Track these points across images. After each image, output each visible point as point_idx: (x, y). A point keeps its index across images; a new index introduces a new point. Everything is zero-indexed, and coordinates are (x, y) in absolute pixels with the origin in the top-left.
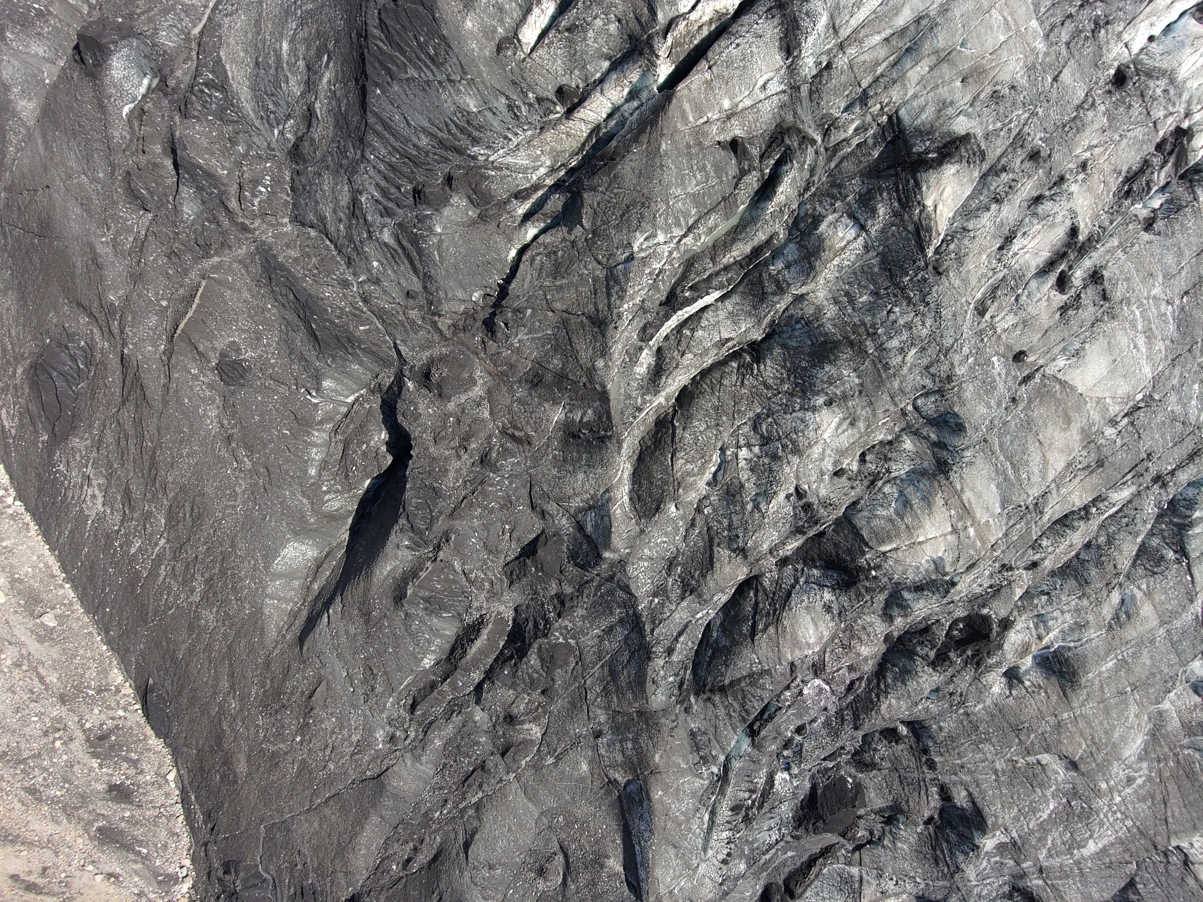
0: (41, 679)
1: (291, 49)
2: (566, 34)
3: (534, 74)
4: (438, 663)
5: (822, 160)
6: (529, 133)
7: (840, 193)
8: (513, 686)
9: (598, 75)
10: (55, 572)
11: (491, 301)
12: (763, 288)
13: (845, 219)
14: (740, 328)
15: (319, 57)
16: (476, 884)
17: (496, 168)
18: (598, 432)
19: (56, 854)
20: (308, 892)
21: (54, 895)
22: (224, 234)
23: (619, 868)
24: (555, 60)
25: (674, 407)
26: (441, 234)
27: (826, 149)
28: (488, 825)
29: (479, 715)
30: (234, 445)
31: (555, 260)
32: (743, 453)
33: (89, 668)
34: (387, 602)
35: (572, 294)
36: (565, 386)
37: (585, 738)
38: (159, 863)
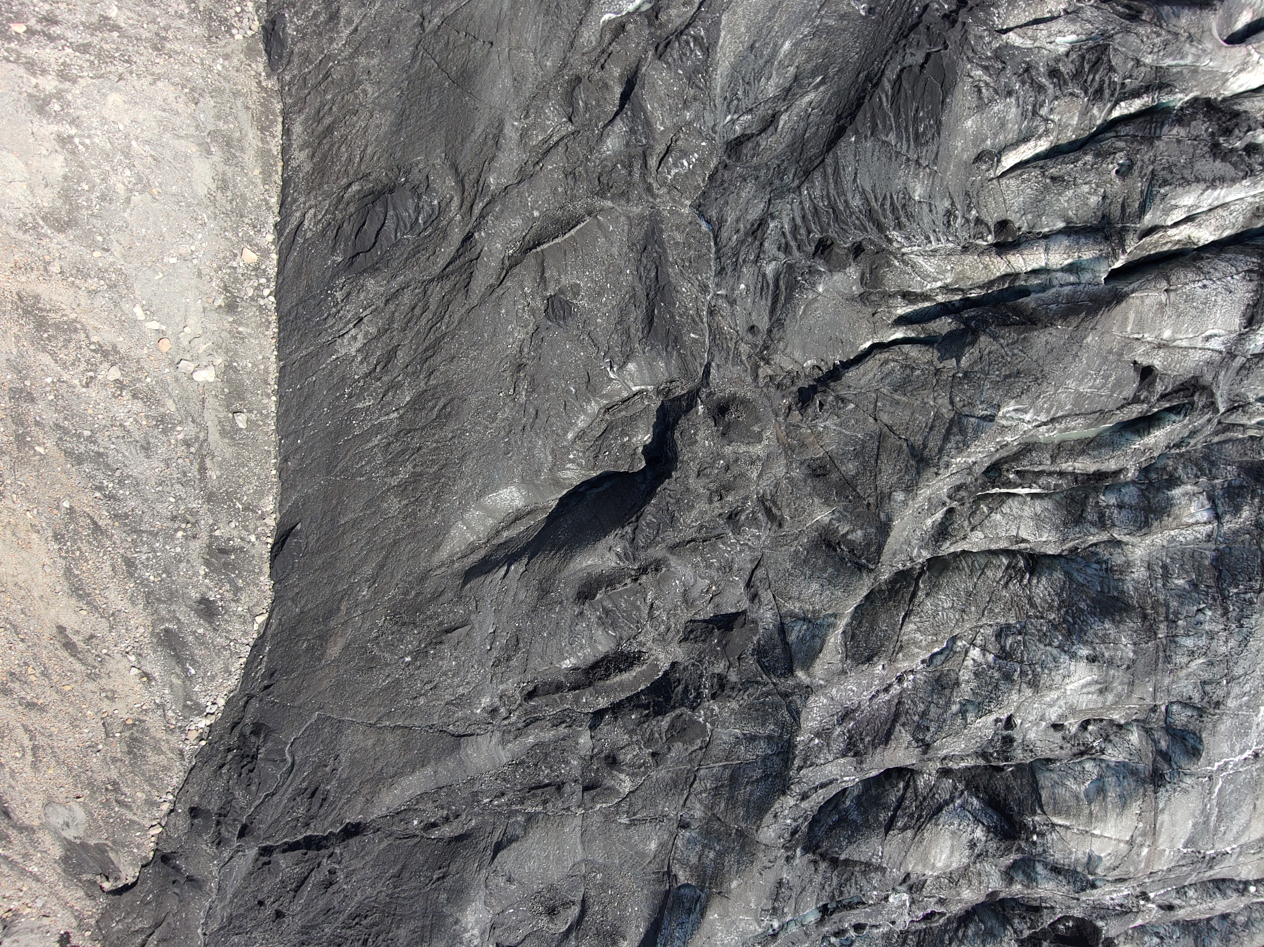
0: (203, 469)
1: (790, 51)
2: (1048, 181)
3: (990, 196)
4: (575, 669)
5: (1209, 429)
6: (951, 245)
7: (1210, 471)
8: (631, 732)
9: (1047, 230)
10: (270, 380)
11: (817, 374)
12: (1083, 511)
13: (1203, 498)
14: (1041, 536)
15: (813, 74)
16: (486, 887)
17: (903, 261)
18: (860, 557)
19: (111, 628)
20: (319, 796)
21: (84, 664)
22: (630, 184)
24: (1019, 195)
25: (923, 565)
26: (819, 294)
27: (1219, 423)
28: (531, 841)
29: (585, 740)
30: (522, 375)
31: (908, 376)
32: (975, 653)
33: (250, 483)
34: (570, 592)
35: (905, 415)
36: (847, 494)
37: (670, 820)
38: (196, 689)
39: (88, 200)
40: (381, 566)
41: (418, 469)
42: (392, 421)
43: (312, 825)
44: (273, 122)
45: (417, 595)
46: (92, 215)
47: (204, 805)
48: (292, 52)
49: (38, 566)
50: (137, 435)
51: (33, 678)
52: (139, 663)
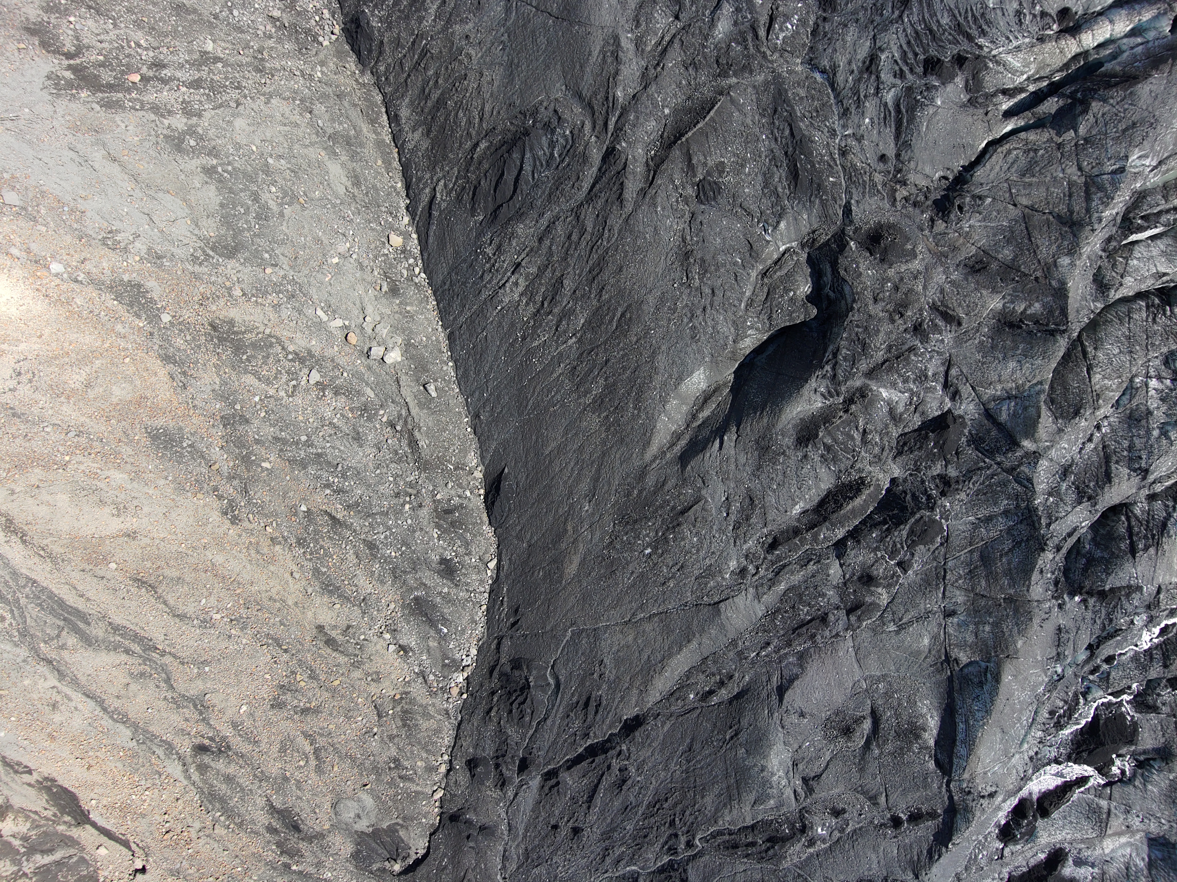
4: (804, 513)
6: (1027, 40)
8: (875, 550)
9: (1099, 8)
10: (443, 349)
11: (944, 184)
16: (783, 727)
17: (996, 63)
18: (1047, 325)
19: (364, 613)
20: (593, 704)
21: (346, 655)
22: (748, 57)
23: (932, 743)
26: (939, 107)
28: (810, 674)
29: (835, 570)
30: (692, 260)
31: (1033, 158)
32: (1154, 383)
33: (453, 445)
34: (788, 441)
35: (1042, 192)
36: (1012, 277)
37: (935, 614)
38: (451, 646)
39: (247, 222)
40: (596, 480)
41: (611, 380)
42: (571, 347)
43: (591, 734)
44: (378, 113)
45: (640, 492)
46: (255, 235)
47: (480, 754)
48: (382, 42)
49: (287, 575)
50: (345, 428)
51: (302, 684)
52: (395, 638)
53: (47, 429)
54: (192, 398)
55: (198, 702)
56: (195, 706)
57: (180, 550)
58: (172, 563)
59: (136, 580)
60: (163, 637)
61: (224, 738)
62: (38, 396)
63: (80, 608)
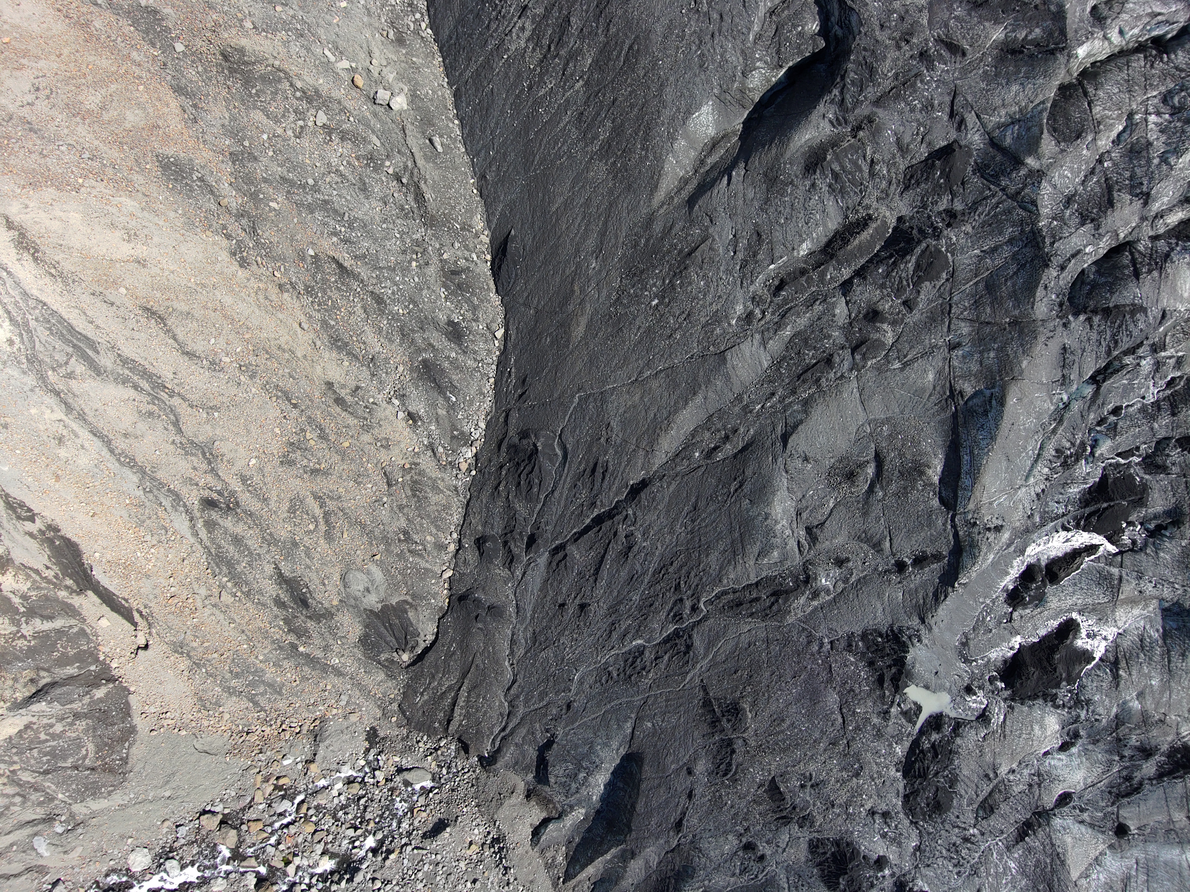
0: (419, 195)
4: (811, 253)
8: (881, 287)
10: (449, 105)
16: (786, 473)
19: (373, 375)
20: (600, 471)
21: (356, 417)
23: (936, 480)
28: (815, 418)
29: (841, 310)
32: (1153, 118)
33: (460, 204)
34: (796, 170)
37: (939, 348)
38: (459, 417)
40: (603, 234)
41: (619, 121)
43: (598, 503)
45: (648, 240)
47: (488, 532)
49: (296, 326)
50: (351, 178)
51: (312, 442)
52: (404, 405)
53: (62, 148)
54: (203, 132)
55: (206, 450)
56: (204, 454)
57: (189, 285)
58: (181, 296)
59: (146, 309)
60: (172, 376)
61: (233, 493)
62: (54, 113)
63: (89, 335)
